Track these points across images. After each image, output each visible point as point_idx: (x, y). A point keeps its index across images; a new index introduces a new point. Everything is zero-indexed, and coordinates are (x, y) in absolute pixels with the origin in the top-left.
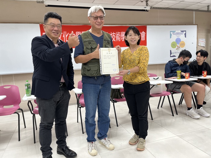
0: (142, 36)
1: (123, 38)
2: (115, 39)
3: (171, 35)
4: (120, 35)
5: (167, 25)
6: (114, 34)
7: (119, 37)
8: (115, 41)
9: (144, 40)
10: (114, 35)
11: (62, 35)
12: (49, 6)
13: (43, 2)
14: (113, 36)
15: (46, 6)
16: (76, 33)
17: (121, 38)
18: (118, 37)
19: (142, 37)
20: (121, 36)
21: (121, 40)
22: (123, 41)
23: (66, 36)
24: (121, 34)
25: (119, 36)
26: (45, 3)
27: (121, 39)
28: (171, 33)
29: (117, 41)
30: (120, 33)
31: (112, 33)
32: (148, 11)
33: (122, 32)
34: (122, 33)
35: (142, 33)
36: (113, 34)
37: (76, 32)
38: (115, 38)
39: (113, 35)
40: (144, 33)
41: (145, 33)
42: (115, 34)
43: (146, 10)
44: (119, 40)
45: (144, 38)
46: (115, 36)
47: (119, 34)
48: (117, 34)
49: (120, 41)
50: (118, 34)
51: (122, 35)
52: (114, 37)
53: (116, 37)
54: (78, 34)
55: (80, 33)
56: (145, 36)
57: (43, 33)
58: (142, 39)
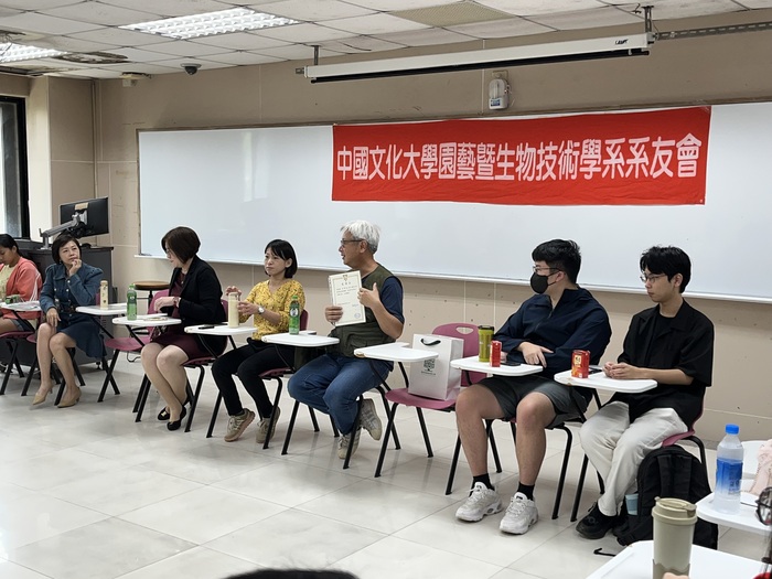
0: (679, 158)
1: (588, 166)
2: (556, 170)
4: (576, 153)
6: (552, 148)
7: (573, 162)
8: (554, 177)
9: (693, 175)
10: (554, 152)
11: (385, 156)
12: (320, 80)
14: (547, 157)
15: (313, 82)
16: (424, 151)
17: (579, 166)
18: (568, 160)
19: (680, 163)
20: (583, 157)
21: (581, 175)
22: (587, 177)
23: (395, 160)
24: (580, 149)
25: (574, 157)
27: (582, 170)
29: (564, 176)
30: (577, 144)
31: (546, 144)
32: (647, 53)
33: (585, 142)
34: (584, 146)
35: (684, 141)
36: (547, 148)
37: (425, 146)
38: (557, 166)
39: (547, 153)
40: (694, 140)
41: (699, 143)
42: (555, 148)
44: (570, 175)
45: (694, 168)
46: (554, 157)
47: (575, 149)
48: (565, 148)
49: (574, 177)
50: (568, 151)
51: (584, 151)
52: (550, 162)
53: (560, 162)
54: (429, 153)
55: (435, 150)
56: (696, 157)
57: (340, 153)
58: (680, 169)
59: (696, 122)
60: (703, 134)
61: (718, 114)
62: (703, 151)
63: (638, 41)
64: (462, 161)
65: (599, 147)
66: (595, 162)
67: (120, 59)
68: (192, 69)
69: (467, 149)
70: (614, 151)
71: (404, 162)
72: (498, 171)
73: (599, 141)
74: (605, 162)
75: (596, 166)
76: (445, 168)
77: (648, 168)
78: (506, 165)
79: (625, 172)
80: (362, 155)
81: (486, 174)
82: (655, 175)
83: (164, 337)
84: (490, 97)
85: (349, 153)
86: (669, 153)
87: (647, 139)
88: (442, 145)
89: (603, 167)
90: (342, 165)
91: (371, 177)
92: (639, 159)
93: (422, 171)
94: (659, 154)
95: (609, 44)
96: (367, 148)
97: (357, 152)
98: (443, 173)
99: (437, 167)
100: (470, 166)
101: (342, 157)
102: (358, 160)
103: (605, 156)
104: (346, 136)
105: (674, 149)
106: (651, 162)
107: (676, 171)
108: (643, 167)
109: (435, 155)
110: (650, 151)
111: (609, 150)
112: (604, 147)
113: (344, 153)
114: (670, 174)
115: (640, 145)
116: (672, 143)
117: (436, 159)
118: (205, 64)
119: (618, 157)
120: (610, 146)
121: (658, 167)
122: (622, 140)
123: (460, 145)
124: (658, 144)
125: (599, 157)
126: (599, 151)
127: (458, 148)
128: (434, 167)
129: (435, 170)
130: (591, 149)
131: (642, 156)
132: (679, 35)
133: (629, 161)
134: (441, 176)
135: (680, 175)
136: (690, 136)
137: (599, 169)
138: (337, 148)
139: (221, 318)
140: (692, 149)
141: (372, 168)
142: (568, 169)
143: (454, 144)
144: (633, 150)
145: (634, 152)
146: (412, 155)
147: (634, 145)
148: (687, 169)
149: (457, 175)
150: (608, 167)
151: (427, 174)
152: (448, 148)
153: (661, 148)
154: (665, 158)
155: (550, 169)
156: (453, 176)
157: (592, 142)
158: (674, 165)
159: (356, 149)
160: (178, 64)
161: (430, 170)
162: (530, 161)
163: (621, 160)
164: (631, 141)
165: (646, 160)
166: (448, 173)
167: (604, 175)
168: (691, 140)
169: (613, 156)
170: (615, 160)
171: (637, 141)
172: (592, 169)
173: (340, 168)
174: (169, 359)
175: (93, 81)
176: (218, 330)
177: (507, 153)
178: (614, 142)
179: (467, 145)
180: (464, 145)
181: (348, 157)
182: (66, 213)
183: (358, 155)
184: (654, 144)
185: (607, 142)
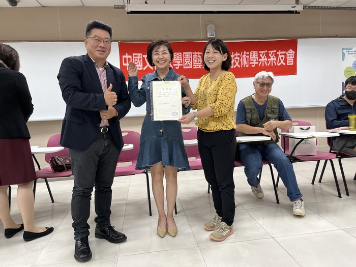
0: (287, 58)
1: (253, 61)
2: (240, 63)
3: (344, 55)
4: (248, 57)
5: (337, 36)
6: (237, 54)
7: (247, 60)
8: (239, 66)
9: (292, 64)
10: (238, 56)
12: (132, 12)
13: (123, 7)
14: (235, 58)
15: (128, 13)
16: (175, 55)
17: (249, 62)
18: (245, 59)
19: (288, 60)
20: (250, 58)
21: (250, 65)
22: (253, 66)
24: (249, 55)
25: (247, 58)
26: (126, 8)
27: (251, 63)
28: (345, 51)
29: (243, 66)
30: (248, 53)
31: (235, 53)
32: (299, 13)
33: (251, 52)
34: (251, 54)
35: (289, 52)
36: (235, 55)
37: (175, 53)
39: (235, 56)
40: (292, 51)
41: (294, 52)
42: (239, 54)
43: (296, 11)
44: (246, 65)
45: (292, 62)
46: (238, 58)
47: (247, 55)
48: (243, 54)
49: (247, 66)
50: (244, 56)
51: (251, 56)
52: (237, 60)
53: (241, 60)
54: (177, 57)
55: (181, 55)
56: (293, 57)
57: (124, 57)
58: (288, 62)
62: (295, 55)
64: (195, 60)
65: (257, 54)
66: (255, 60)
68: (14, 3)
69: (198, 55)
70: (263, 56)
73: (257, 52)
74: (260, 60)
75: (256, 61)
76: (186, 63)
77: (276, 62)
79: (268, 63)
80: (138, 58)
82: (279, 65)
84: (209, 32)
85: (130, 57)
86: (283, 56)
87: (275, 51)
88: (184, 53)
89: (259, 62)
90: (125, 62)
91: (145, 68)
92: (272, 59)
93: (174, 65)
94: (280, 57)
96: (141, 54)
97: (135, 56)
98: (186, 66)
99: (183, 63)
100: (200, 62)
101: (125, 59)
102: (135, 60)
103: (260, 57)
105: (285, 55)
106: (277, 60)
107: (286, 63)
108: (274, 62)
109: (181, 57)
110: (277, 56)
111: (261, 55)
112: (259, 54)
113: (127, 56)
114: (284, 64)
115: (273, 53)
116: (284, 52)
117: (181, 59)
119: (265, 58)
120: (261, 53)
121: (280, 62)
122: (266, 51)
123: (193, 53)
124: (279, 53)
125: (257, 58)
126: (257, 56)
127: (193, 54)
128: (180, 63)
129: (182, 65)
130: (254, 55)
131: (274, 57)
133: (269, 60)
134: (184, 67)
135: (288, 64)
136: (291, 50)
137: (257, 63)
138: (122, 53)
140: (292, 54)
141: (144, 65)
142: (245, 63)
143: (191, 53)
144: (270, 55)
145: (271, 56)
147: (270, 53)
148: (290, 62)
149: (193, 67)
150: (261, 62)
151: (177, 66)
152: (188, 54)
153: (281, 54)
154: (282, 58)
155: (237, 63)
156: (191, 67)
157: (254, 52)
158: (285, 61)
159: (134, 54)
161: (178, 65)
163: (266, 59)
164: (269, 52)
165: (275, 59)
166: (188, 66)
167: (259, 65)
169: (263, 58)
170: (263, 59)
171: (272, 52)
172: (254, 63)
173: (124, 64)
178: (263, 52)
179: (197, 53)
180: (196, 53)
181: (129, 59)
183: (135, 57)
184: (278, 53)
185: (260, 52)
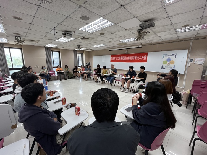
3: (163, 57)
9: (146, 59)
15: (109, 51)
30: (134, 56)
31: (131, 56)
54: (120, 57)
59: (146, 54)
60: (147, 56)
61: (149, 53)
62: (147, 57)
63: (141, 46)
67: (91, 49)
68: (98, 50)
71: (117, 58)
72: (126, 59)
78: (127, 58)
81: (125, 59)
82: (142, 59)
83: (95, 74)
84: (126, 52)
90: (111, 59)
91: (114, 60)
92: (140, 58)
95: (138, 47)
96: (114, 57)
104: (112, 56)
110: (141, 57)
116: (144, 56)
118: (99, 50)
122: (139, 56)
124: (142, 56)
130: (136, 57)
132: (145, 45)
137: (136, 59)
138: (111, 57)
139: (100, 73)
142: (133, 59)
146: (118, 58)
149: (122, 60)
152: (122, 57)
158: (144, 58)
160: (97, 50)
161: (120, 59)
162: (130, 58)
168: (146, 56)
170: (138, 58)
174: (96, 76)
175: (89, 51)
176: (100, 74)
177: (127, 57)
182: (87, 63)
